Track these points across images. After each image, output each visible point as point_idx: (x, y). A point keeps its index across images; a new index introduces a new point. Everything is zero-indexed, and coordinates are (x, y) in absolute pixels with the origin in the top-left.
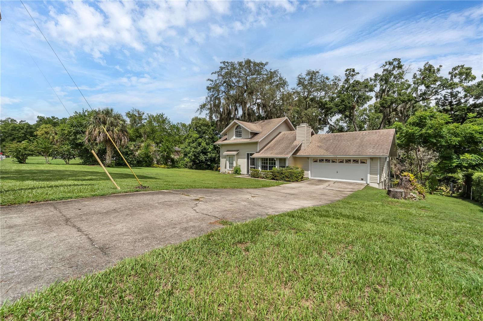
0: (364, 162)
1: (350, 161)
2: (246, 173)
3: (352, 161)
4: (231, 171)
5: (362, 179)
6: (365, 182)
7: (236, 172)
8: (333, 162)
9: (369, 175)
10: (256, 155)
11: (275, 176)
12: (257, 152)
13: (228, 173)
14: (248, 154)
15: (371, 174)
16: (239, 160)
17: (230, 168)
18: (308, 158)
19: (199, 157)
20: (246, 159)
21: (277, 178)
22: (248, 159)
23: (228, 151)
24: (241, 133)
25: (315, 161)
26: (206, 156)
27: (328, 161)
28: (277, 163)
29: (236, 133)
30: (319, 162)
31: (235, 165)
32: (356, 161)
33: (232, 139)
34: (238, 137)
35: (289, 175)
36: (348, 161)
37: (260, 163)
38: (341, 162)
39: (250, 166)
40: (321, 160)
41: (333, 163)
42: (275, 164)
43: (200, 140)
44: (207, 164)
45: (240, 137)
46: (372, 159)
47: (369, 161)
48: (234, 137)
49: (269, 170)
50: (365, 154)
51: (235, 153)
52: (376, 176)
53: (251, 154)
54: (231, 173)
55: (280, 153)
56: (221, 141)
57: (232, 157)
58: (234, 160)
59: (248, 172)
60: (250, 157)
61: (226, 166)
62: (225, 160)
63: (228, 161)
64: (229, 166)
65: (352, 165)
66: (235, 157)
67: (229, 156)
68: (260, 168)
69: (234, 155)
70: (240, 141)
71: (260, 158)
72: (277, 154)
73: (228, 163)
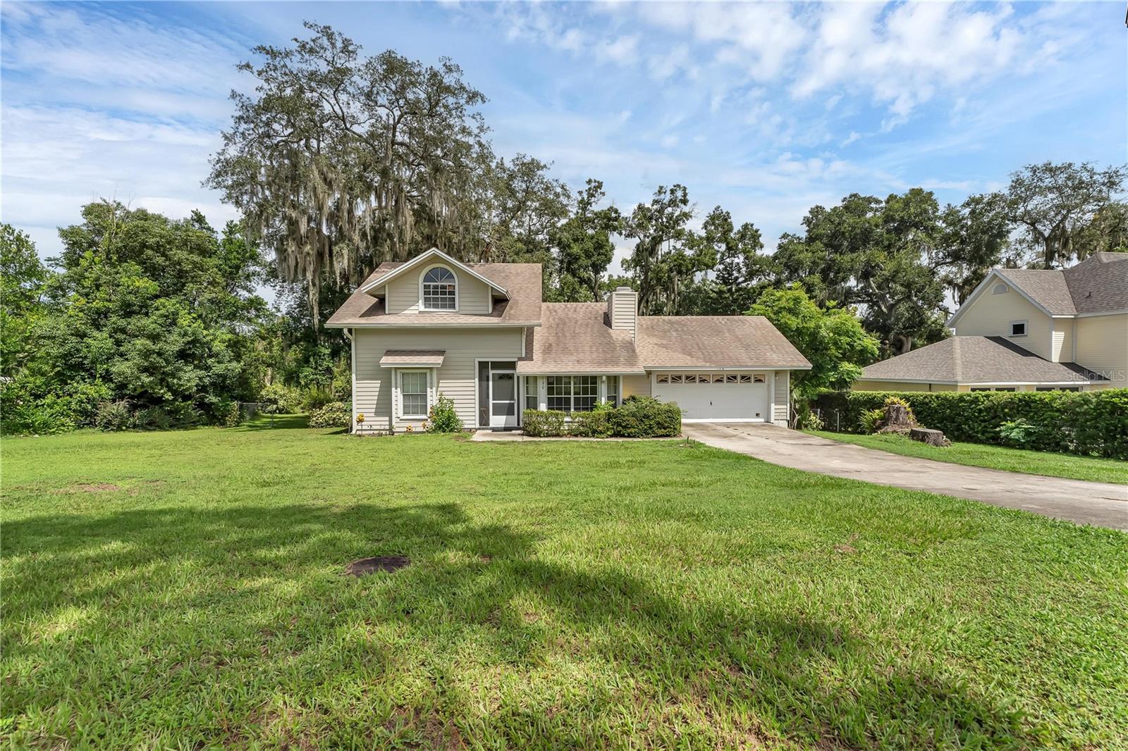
0: (760, 381)
1: (735, 377)
2: (478, 426)
3: (739, 378)
4: (421, 424)
5: (757, 415)
6: (762, 420)
7: (448, 426)
8: (702, 381)
9: (773, 405)
10: (523, 368)
11: (625, 427)
12: (521, 359)
13: (409, 431)
14: (483, 366)
15: (776, 403)
16: (443, 383)
17: (405, 413)
18: (649, 373)
19: (173, 375)
20: (477, 380)
21: (633, 431)
22: (483, 378)
23: (390, 353)
24: (452, 293)
25: (662, 381)
26: (202, 373)
27: (691, 379)
28: (603, 390)
29: (425, 293)
30: (672, 382)
31: (432, 400)
32: (746, 378)
33: (412, 310)
34: (436, 306)
35: (667, 419)
36: (732, 378)
37: (542, 392)
38: (718, 381)
39: (491, 402)
40: (677, 378)
41: (703, 384)
42: (594, 391)
43: (169, 304)
44: (202, 405)
45: (444, 306)
46: (777, 373)
47: (772, 380)
48: (422, 308)
49: (575, 409)
50: (773, 364)
51: (439, 360)
52: (785, 407)
53: (496, 365)
54: (421, 429)
55: (606, 362)
56: (354, 315)
57: (422, 375)
58: (431, 383)
59: (484, 421)
60: (491, 372)
61: (384, 408)
62: (377, 384)
63: (399, 389)
64: (404, 406)
65: (739, 386)
66: (435, 373)
67: (398, 371)
68: (543, 407)
69: (431, 369)
70: (460, 321)
71: (542, 377)
72: (599, 364)
73: (397, 396)
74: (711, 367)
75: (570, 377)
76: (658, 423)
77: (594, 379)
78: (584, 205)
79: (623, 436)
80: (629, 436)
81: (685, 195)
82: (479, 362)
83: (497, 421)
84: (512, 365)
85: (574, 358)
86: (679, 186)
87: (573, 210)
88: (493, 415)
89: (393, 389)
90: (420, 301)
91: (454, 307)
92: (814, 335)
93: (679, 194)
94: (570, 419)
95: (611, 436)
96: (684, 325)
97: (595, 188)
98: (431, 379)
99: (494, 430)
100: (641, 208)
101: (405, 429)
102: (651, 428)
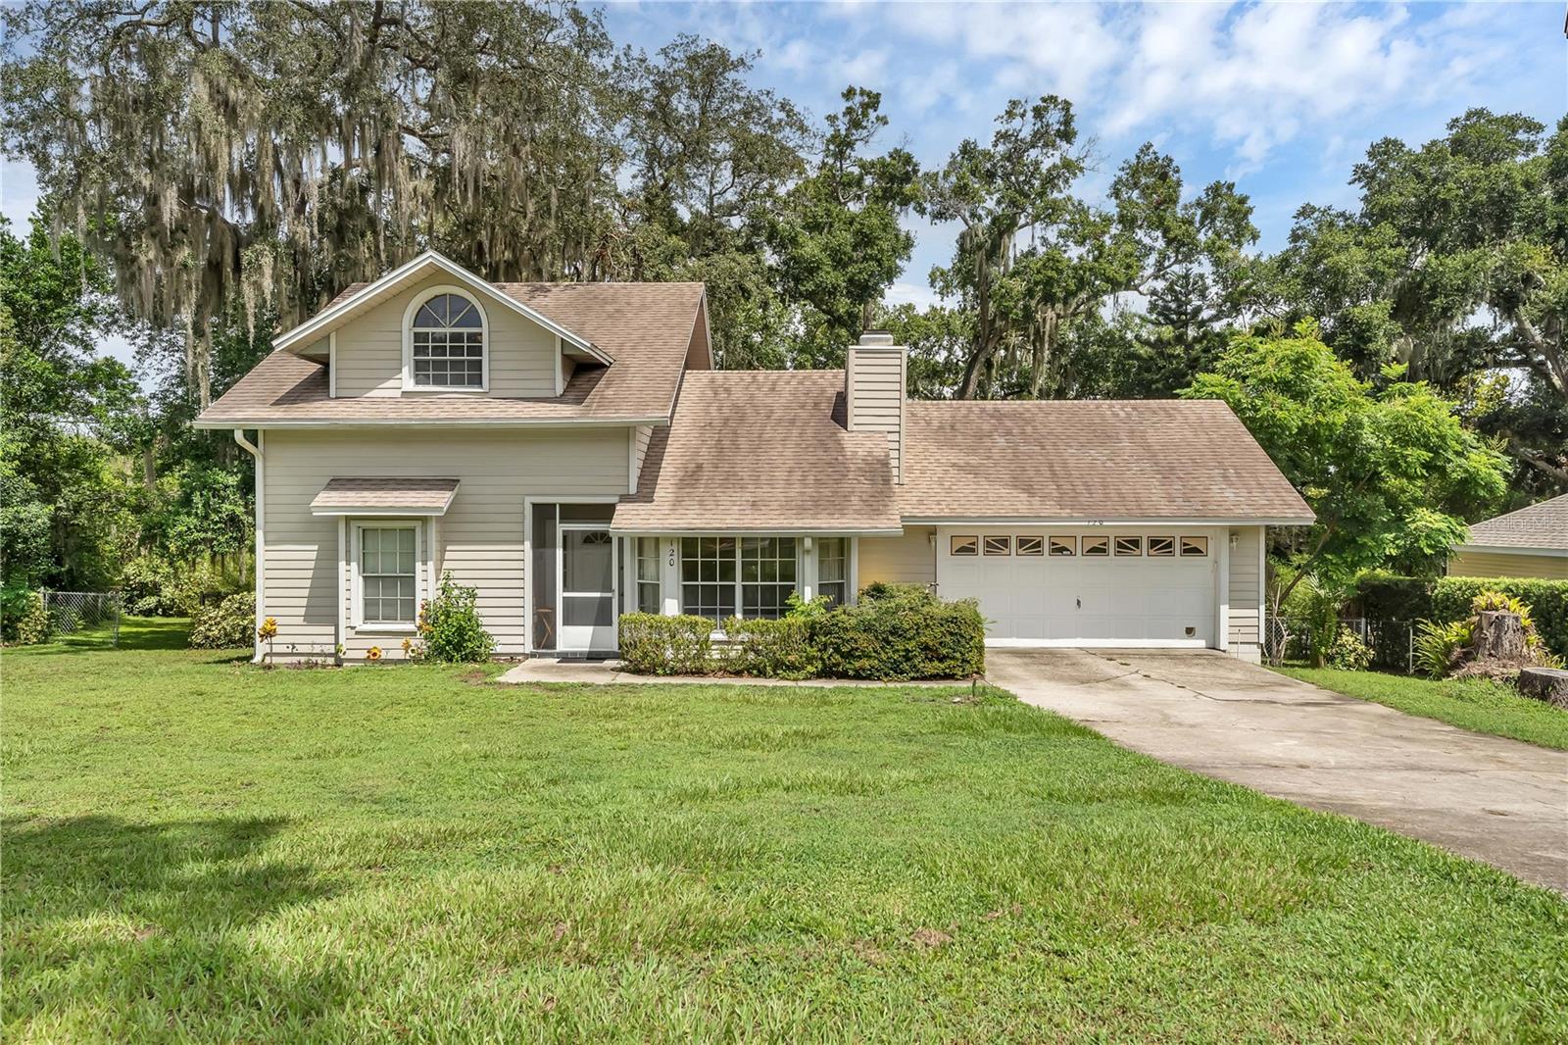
0: (1196, 551)
1: (1136, 543)
2: (529, 648)
3: (1145, 544)
4: (399, 642)
5: (1190, 631)
6: (1201, 643)
7: (458, 647)
8: (1058, 550)
9: (1225, 611)
10: (629, 520)
11: (849, 656)
12: (626, 498)
13: (373, 658)
14: (543, 514)
15: (1234, 604)
16: (454, 553)
17: (367, 618)
18: (932, 532)
20: (528, 545)
21: (866, 663)
22: (542, 542)
23: (337, 483)
24: (478, 351)
25: (962, 550)
27: (1030, 545)
28: (807, 569)
29: (418, 351)
30: (987, 553)
31: (427, 588)
32: (1161, 545)
33: (388, 390)
34: (439, 380)
35: (948, 639)
36: (1128, 545)
37: (670, 574)
38: (1094, 550)
39: (560, 594)
40: (997, 545)
41: (1059, 559)
42: (789, 574)
45: (458, 381)
46: (1234, 533)
47: (1220, 549)
48: (409, 382)
49: (745, 612)
50: (1223, 513)
51: (441, 500)
52: (1254, 613)
53: (571, 512)
54: (400, 655)
55: (817, 506)
56: (263, 402)
57: (405, 531)
58: (425, 552)
59: (544, 638)
60: (561, 528)
61: (323, 607)
62: (309, 553)
63: (354, 565)
64: (367, 604)
65: (1145, 562)
66: (433, 530)
67: (354, 525)
68: (671, 608)
69: (424, 520)
70: (488, 413)
71: (671, 540)
72: (801, 510)
73: (351, 582)
74: (1071, 518)
75: (733, 540)
76: (926, 648)
77: (787, 545)
78: (841, 145)
79: (843, 675)
80: (858, 677)
81: (1067, 120)
82: (535, 506)
83: (574, 637)
84: (605, 512)
85: (748, 496)
86: (1052, 99)
87: (814, 159)
88: (566, 623)
89: (342, 564)
90: (405, 370)
91: (477, 380)
92: (1347, 445)
93: (1054, 117)
94: (724, 637)
95: (819, 675)
96: (1027, 422)
97: (863, 107)
98: (425, 542)
99: (566, 658)
100: (967, 150)
101: (364, 654)
102: (908, 659)
